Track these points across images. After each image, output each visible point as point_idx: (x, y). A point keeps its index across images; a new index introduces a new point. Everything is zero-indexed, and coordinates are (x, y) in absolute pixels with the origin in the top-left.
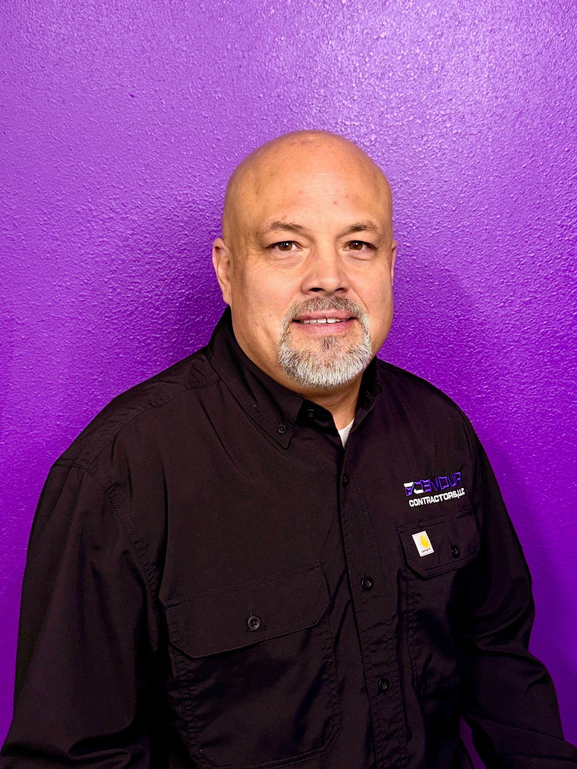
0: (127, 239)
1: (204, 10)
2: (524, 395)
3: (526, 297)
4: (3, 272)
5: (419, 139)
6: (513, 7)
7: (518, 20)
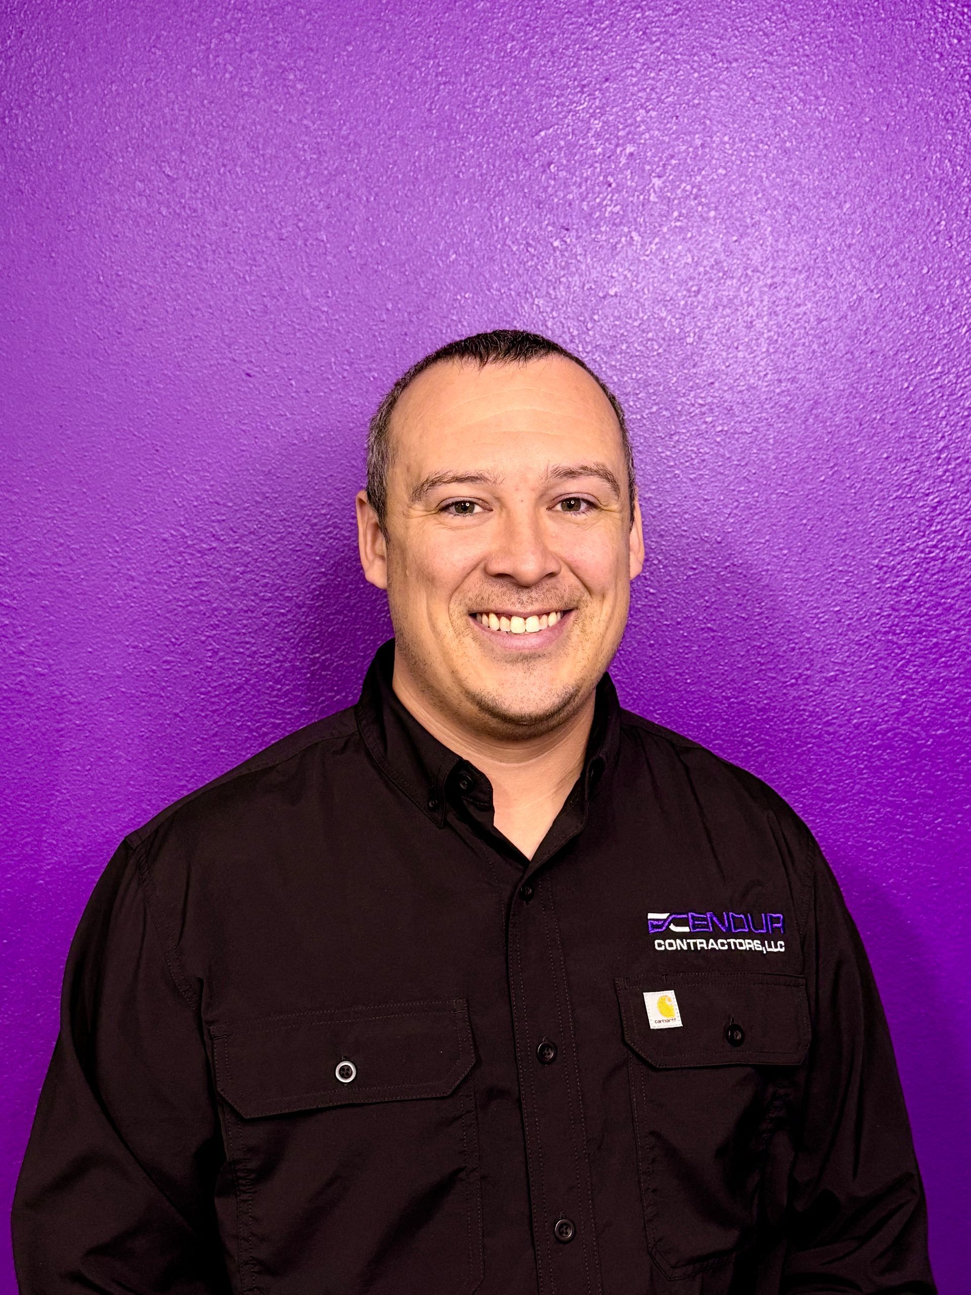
0: (236, 579)
1: (354, 254)
2: (830, 818)
3: (828, 671)
4: (52, 626)
5: (667, 439)
6: (803, 251)
7: (811, 270)
